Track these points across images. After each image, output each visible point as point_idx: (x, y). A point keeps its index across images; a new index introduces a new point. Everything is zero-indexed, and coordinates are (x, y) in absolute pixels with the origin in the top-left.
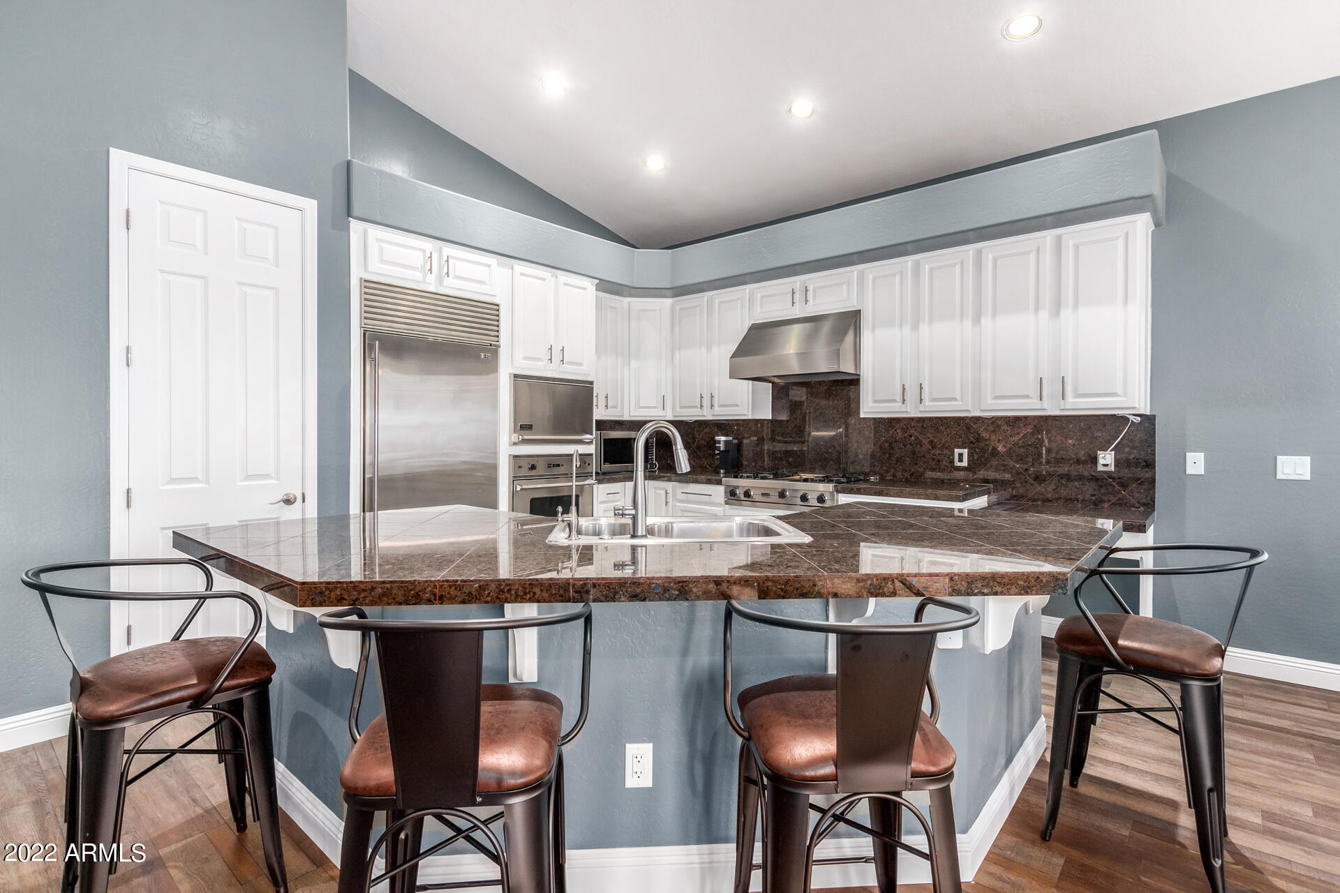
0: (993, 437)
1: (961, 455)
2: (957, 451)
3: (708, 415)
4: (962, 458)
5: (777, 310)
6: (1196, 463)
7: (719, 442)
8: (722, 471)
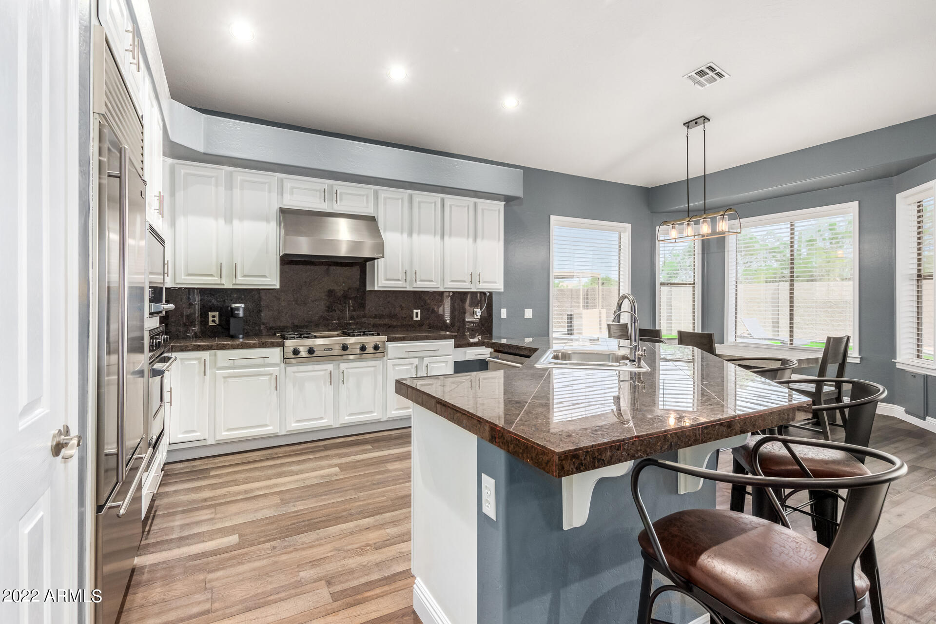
0: (432, 303)
1: (417, 313)
2: (415, 311)
3: (227, 283)
4: (417, 314)
5: (305, 202)
6: (504, 313)
7: (238, 309)
8: (241, 336)
